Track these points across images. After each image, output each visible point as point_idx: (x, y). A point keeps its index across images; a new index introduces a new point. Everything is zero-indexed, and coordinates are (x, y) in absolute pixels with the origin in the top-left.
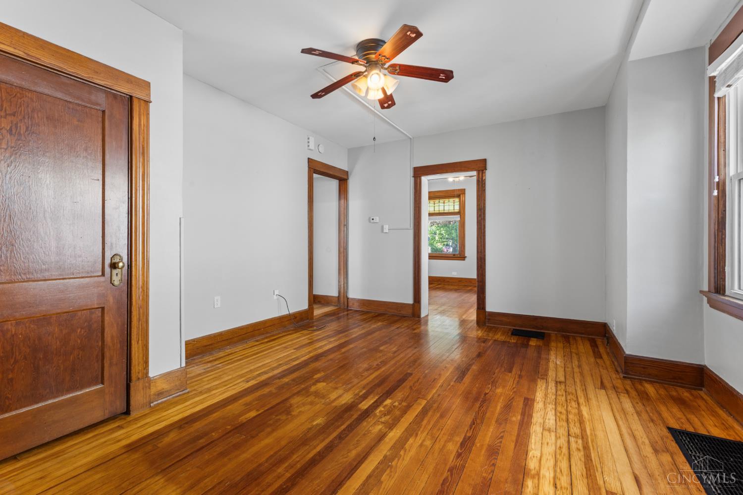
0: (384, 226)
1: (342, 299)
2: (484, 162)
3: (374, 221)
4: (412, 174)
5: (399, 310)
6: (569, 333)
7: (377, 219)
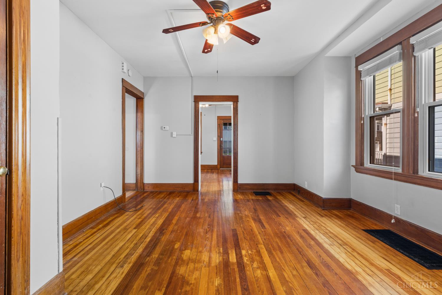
0: (173, 133)
1: (139, 185)
2: (237, 97)
3: (166, 129)
4: (193, 100)
5: (183, 188)
6: (279, 190)
7: (167, 128)
